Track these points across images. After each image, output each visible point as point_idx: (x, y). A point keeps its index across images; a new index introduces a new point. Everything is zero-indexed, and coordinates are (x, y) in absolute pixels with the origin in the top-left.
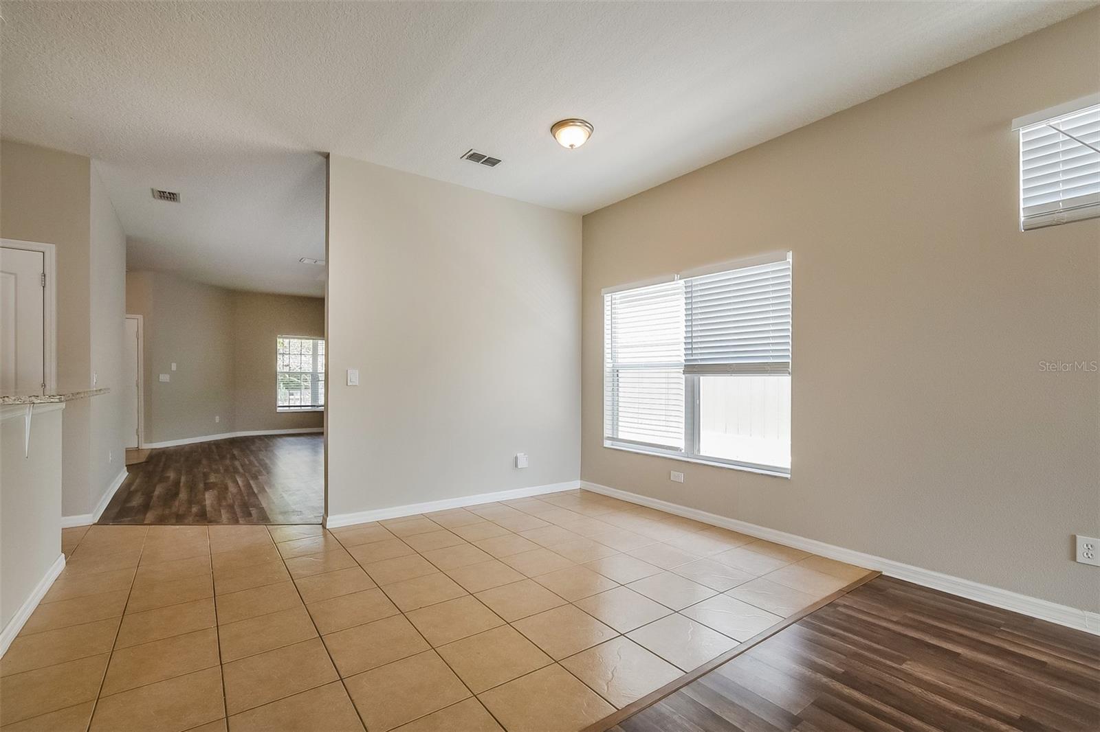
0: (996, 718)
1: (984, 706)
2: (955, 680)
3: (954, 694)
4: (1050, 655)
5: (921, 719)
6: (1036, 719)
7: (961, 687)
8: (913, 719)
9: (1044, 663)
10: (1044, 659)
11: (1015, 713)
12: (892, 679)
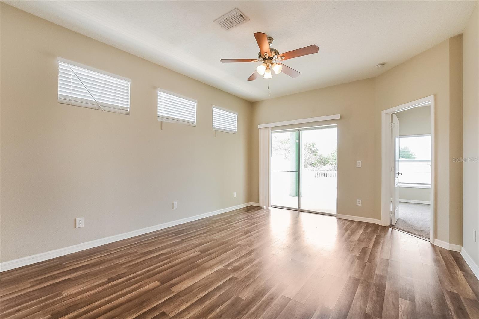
0: (106, 284)
1: (99, 284)
2: (83, 285)
3: (89, 288)
4: (85, 262)
5: (96, 301)
6: (110, 277)
7: (87, 285)
8: (95, 303)
9: (88, 264)
10: (86, 263)
11: (105, 280)
12: (69, 301)
